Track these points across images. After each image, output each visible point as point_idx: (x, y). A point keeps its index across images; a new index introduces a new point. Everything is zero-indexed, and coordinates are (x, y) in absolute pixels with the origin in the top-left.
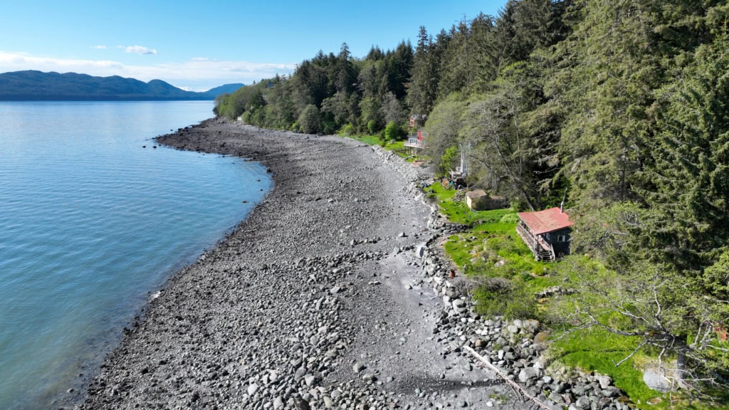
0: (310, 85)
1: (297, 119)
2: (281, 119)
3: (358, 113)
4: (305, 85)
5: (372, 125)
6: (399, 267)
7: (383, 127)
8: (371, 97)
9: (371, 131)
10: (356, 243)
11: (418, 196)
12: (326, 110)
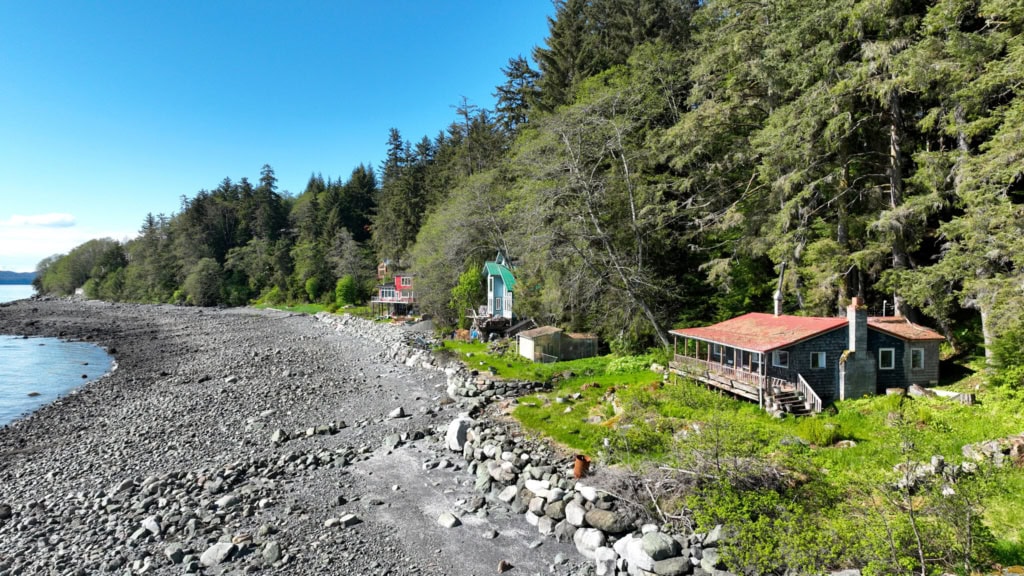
0: (208, 229)
1: (182, 283)
2: (153, 286)
3: (289, 269)
4: (198, 228)
5: (312, 285)
6: (408, 476)
7: (333, 286)
8: (311, 242)
9: (311, 296)
10: (286, 437)
11: (414, 357)
12: (234, 266)
